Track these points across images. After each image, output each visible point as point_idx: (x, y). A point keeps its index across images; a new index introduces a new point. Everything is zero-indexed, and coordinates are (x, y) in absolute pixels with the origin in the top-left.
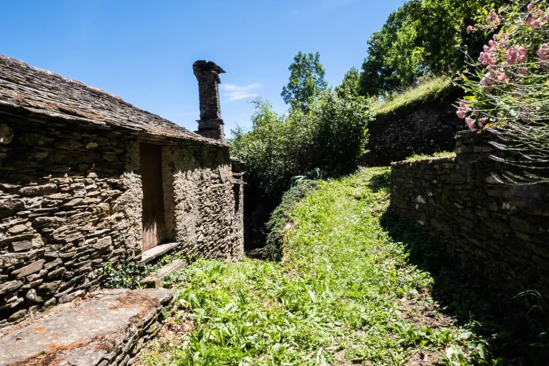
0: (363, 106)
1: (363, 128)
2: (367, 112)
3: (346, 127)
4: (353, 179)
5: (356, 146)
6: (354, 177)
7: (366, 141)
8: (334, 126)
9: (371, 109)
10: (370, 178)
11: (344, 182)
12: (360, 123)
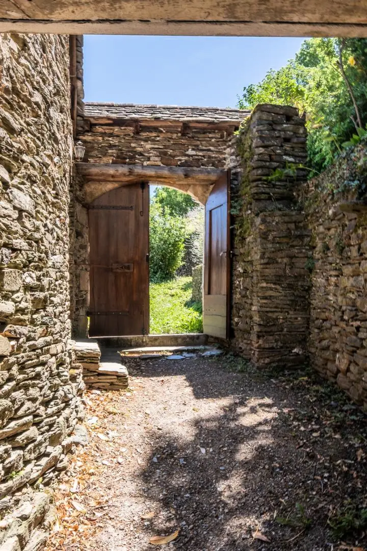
0: (180, 226)
1: (180, 243)
2: (183, 230)
3: (165, 242)
4: (170, 284)
5: (174, 258)
6: (171, 283)
7: (183, 255)
8: (155, 240)
9: (187, 228)
10: (183, 284)
11: (163, 286)
12: (177, 239)
